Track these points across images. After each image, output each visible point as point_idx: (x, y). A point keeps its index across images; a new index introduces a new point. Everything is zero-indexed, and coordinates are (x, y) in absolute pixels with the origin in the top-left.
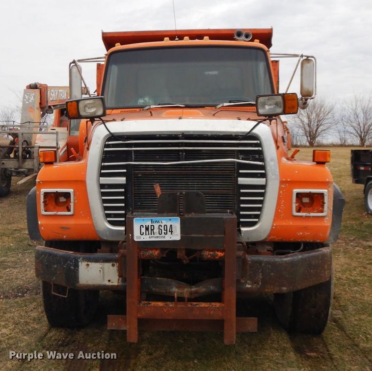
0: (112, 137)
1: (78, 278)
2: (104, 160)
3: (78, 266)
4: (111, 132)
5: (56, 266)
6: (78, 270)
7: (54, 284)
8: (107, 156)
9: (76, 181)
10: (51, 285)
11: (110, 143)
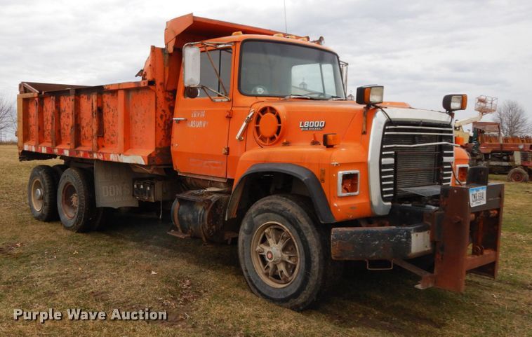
0: (390, 122)
1: (411, 248)
2: (383, 143)
3: (410, 237)
4: (391, 117)
5: (377, 243)
6: (410, 241)
7: (369, 260)
8: (386, 139)
9: (361, 163)
10: (366, 262)
11: (390, 127)
